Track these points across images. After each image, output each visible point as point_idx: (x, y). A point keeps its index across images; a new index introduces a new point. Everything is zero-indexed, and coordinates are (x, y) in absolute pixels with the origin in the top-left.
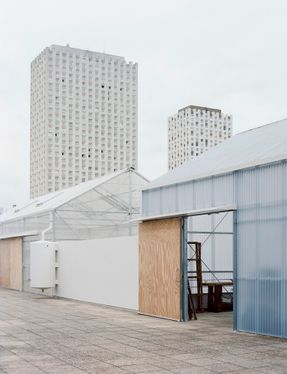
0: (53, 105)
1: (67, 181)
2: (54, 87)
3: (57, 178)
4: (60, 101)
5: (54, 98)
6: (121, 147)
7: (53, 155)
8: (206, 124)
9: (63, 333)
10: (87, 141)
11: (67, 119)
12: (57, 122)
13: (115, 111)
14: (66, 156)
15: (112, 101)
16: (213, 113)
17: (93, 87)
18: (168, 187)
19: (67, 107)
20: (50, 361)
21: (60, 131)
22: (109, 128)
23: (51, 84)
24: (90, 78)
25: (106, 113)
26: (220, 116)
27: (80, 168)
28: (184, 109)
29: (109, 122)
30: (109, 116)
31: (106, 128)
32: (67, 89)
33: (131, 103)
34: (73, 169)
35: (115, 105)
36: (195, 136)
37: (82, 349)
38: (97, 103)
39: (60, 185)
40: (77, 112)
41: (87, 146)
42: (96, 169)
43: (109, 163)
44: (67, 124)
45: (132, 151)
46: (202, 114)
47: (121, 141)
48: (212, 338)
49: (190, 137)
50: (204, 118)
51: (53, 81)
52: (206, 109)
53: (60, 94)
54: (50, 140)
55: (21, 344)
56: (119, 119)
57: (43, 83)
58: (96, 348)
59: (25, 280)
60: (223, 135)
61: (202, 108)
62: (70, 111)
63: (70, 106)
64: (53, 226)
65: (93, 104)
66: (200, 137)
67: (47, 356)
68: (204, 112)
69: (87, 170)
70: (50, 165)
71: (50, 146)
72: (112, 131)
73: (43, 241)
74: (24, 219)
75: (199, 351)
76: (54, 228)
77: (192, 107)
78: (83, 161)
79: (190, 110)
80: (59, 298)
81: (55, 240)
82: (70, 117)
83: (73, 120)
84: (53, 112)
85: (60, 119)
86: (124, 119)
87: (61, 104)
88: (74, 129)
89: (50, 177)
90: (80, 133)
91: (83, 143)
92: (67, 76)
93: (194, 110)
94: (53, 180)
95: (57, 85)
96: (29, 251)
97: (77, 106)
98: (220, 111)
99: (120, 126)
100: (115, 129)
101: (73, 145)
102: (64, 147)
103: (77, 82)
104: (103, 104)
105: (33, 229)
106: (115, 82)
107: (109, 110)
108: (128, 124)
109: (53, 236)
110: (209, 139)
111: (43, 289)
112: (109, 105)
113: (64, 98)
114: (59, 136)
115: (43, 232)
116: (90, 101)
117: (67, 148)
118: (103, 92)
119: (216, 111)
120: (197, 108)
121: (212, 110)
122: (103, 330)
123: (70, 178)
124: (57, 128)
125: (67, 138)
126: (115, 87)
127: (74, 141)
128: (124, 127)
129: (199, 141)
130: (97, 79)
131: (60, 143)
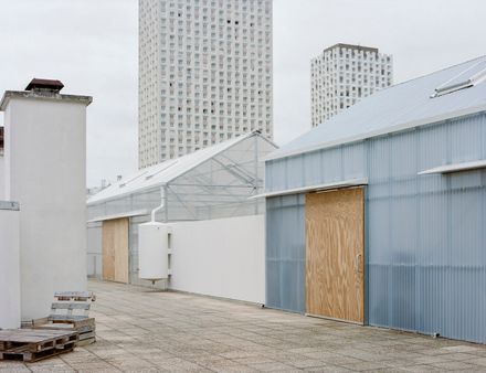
0: (167, 47)
1: (184, 144)
2: (167, 23)
3: (172, 140)
4: (176, 40)
5: (167, 37)
6: (252, 99)
7: (167, 111)
8: (359, 68)
9: (175, 329)
10: (210, 93)
11: (184, 64)
12: (172, 68)
13: (245, 53)
14: (184, 112)
15: (240, 40)
16: (367, 53)
17: (216, 22)
18: (295, 157)
19: (184, 49)
20: (159, 354)
21: (176, 80)
22: (237, 75)
23: (164, 20)
24: (213, 11)
25: (232, 55)
26: (377, 57)
27: (201, 127)
28: (331, 49)
29: (237, 67)
30: (237, 60)
31: (233, 76)
32: (184, 26)
33: (264, 42)
34: (192, 128)
35: (244, 46)
36: (344, 83)
37: (194, 343)
38: (221, 43)
39: (176, 150)
40: (197, 55)
41: (209, 99)
42: (221, 127)
43: (237, 121)
44: (184, 71)
45: (265, 105)
46: (353, 54)
47: (252, 91)
48: (338, 332)
49: (339, 84)
50: (356, 59)
51: (166, 15)
52: (359, 48)
53: (175, 33)
54: (163, 91)
55: (128, 338)
56: (248, 62)
57: (154, 18)
58: (209, 342)
59: (133, 271)
60: (381, 82)
61: (353, 47)
62: (189, 54)
63: (189, 47)
64: (166, 203)
65: (216, 44)
66: (352, 85)
67: (155, 350)
68: (356, 51)
69: (209, 129)
70: (163, 123)
71: (163, 99)
72: (241, 78)
73: (153, 223)
74: (132, 195)
75: (320, 345)
76: (166, 206)
77: (341, 46)
78: (205, 118)
79: (338, 49)
80: (172, 291)
81: (167, 221)
82: (189, 63)
83: (192, 66)
84: (167, 55)
85: (176, 64)
86: (256, 63)
87: (176, 45)
88: (193, 76)
89: (163, 140)
90: (200, 82)
91: (205, 95)
92: (184, 8)
93: (344, 49)
94: (167, 143)
95: (172, 21)
96: (137, 236)
97: (197, 48)
98: (376, 50)
99: (249, 72)
100: (245, 76)
101: (192, 97)
102: (180, 101)
103: (197, 17)
104: (229, 44)
105: (142, 208)
106: (244, 16)
107: (237, 53)
108: (260, 70)
109: (165, 216)
110: (363, 86)
111: (154, 281)
112: (237, 45)
113: (180, 38)
114: (176, 86)
115: (154, 211)
116: (213, 41)
117: (184, 102)
118: (229, 29)
119: (371, 50)
120: (348, 47)
121: (366, 49)
122: (220, 324)
123: (189, 141)
124: (172, 76)
125: (184, 89)
126: (244, 23)
127: (193, 92)
128: (256, 73)
129: (351, 89)
130: (221, 12)
131: (175, 96)
